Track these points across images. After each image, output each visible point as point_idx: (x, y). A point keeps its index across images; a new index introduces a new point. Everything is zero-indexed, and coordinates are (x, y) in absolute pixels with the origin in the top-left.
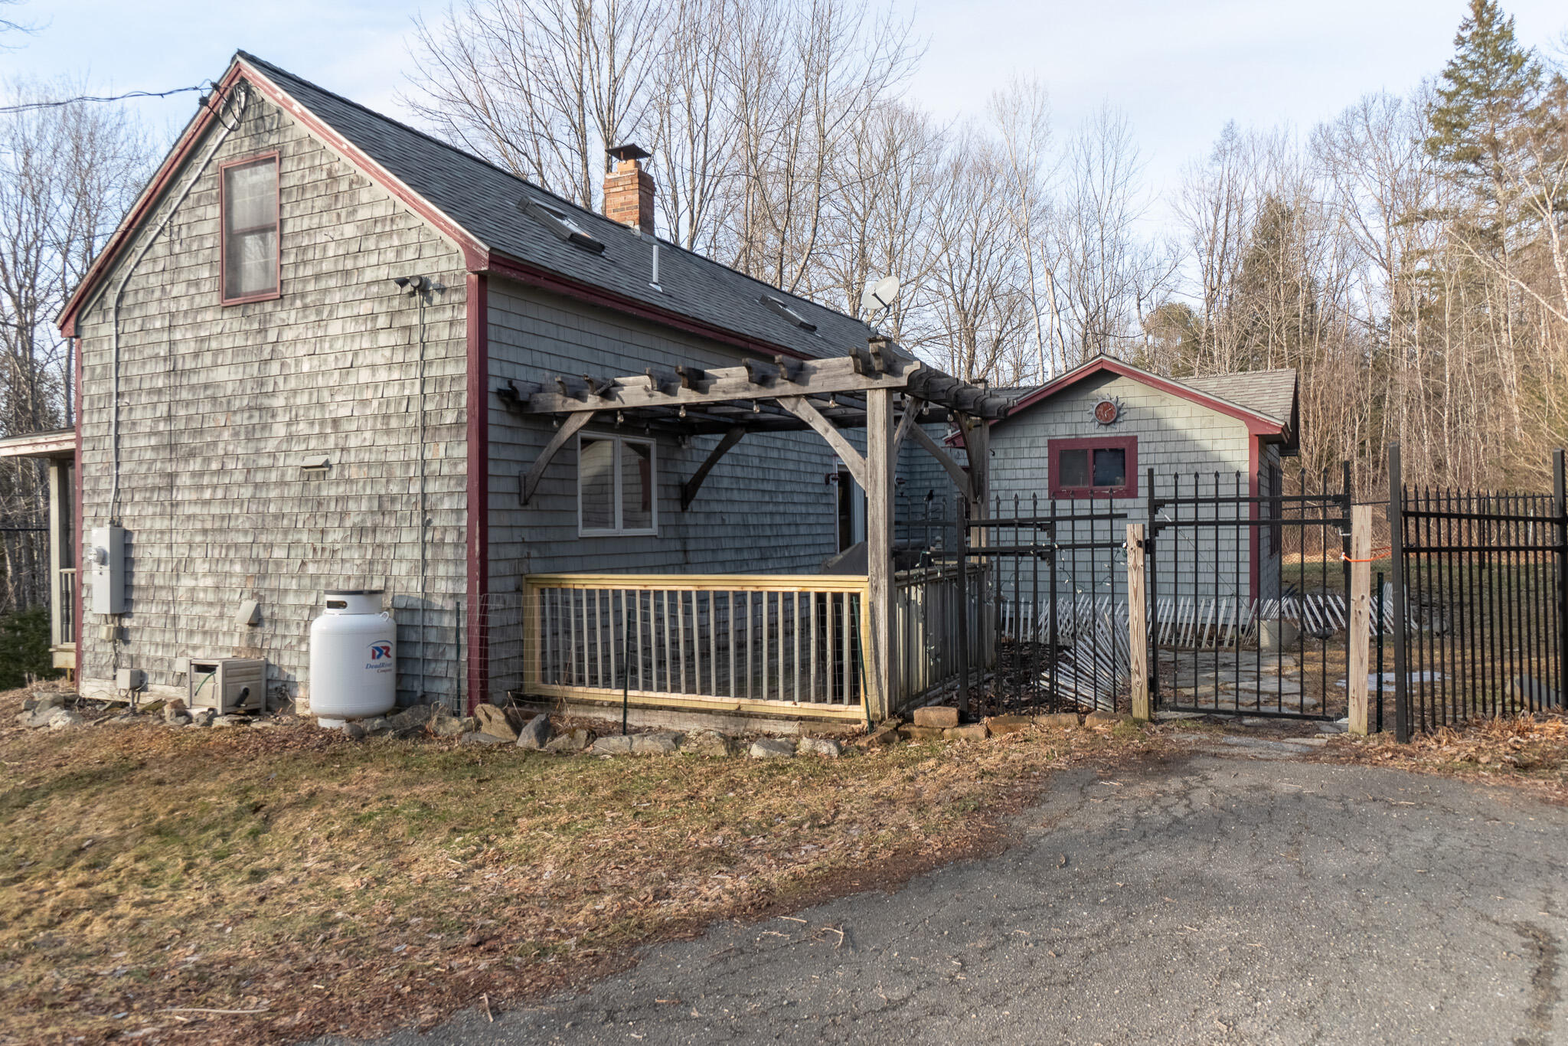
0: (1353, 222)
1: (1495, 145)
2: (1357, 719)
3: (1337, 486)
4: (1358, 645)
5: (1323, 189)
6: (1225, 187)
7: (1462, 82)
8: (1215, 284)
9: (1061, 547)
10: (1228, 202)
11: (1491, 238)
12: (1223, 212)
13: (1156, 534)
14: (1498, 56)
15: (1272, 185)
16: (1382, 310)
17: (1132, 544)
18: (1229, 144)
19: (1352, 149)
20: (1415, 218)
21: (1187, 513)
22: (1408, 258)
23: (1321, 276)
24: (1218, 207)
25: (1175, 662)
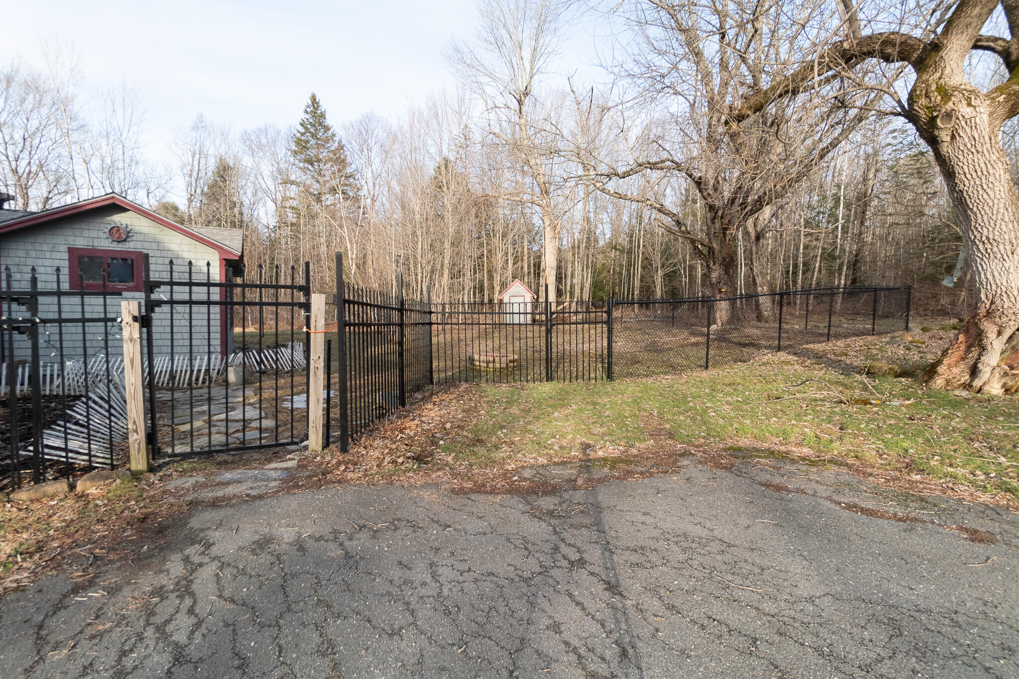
0: (261, 180)
1: (319, 161)
2: (315, 440)
3: (301, 281)
4: (316, 389)
5: (247, 161)
6: (198, 145)
7: (307, 129)
8: (193, 193)
9: (44, 321)
10: (200, 153)
11: (318, 199)
12: (197, 157)
13: (153, 311)
14: (320, 124)
15: (222, 151)
16: (273, 222)
17: (127, 318)
18: (199, 125)
19: (260, 146)
20: (287, 182)
21: (181, 293)
22: (285, 199)
23: (246, 202)
24: (194, 154)
25: (172, 400)
